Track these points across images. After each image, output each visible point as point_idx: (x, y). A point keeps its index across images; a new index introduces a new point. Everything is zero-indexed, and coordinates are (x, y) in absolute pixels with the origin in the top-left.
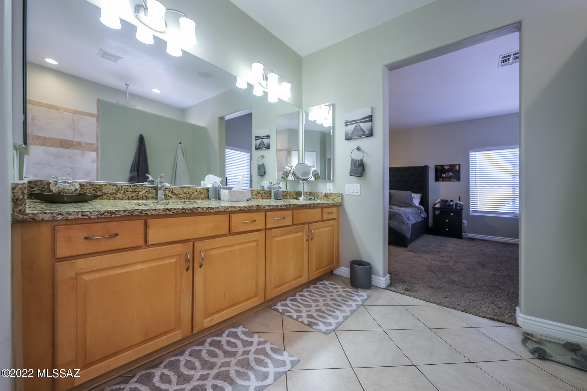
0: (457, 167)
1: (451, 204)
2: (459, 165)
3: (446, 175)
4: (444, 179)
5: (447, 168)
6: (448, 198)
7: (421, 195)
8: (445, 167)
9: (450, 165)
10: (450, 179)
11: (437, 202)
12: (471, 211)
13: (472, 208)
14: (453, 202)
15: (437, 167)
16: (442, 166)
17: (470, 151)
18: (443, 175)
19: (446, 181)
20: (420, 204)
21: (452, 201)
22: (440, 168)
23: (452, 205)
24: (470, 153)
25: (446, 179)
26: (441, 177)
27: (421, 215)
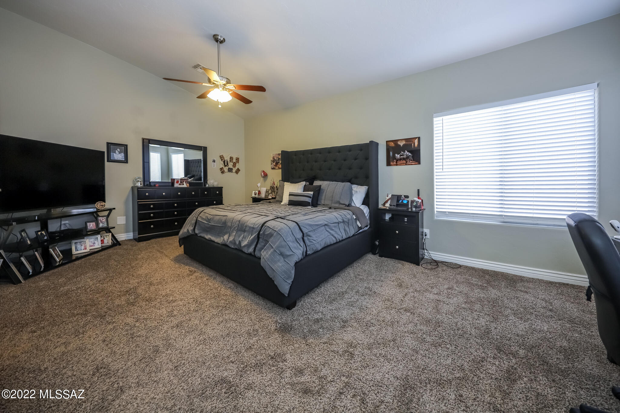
0: (416, 141)
1: (405, 202)
2: (419, 138)
3: (401, 155)
4: (398, 162)
5: (401, 144)
6: (403, 193)
7: (367, 187)
8: (399, 143)
9: (406, 140)
10: (405, 161)
11: (388, 198)
12: (436, 212)
13: (438, 208)
14: (408, 199)
15: (388, 143)
16: (395, 141)
17: (434, 116)
18: (396, 155)
19: (401, 164)
20: (364, 203)
21: (407, 197)
22: (392, 144)
23: (407, 205)
24: (435, 119)
25: (402, 162)
26: (394, 157)
27: (356, 223)
